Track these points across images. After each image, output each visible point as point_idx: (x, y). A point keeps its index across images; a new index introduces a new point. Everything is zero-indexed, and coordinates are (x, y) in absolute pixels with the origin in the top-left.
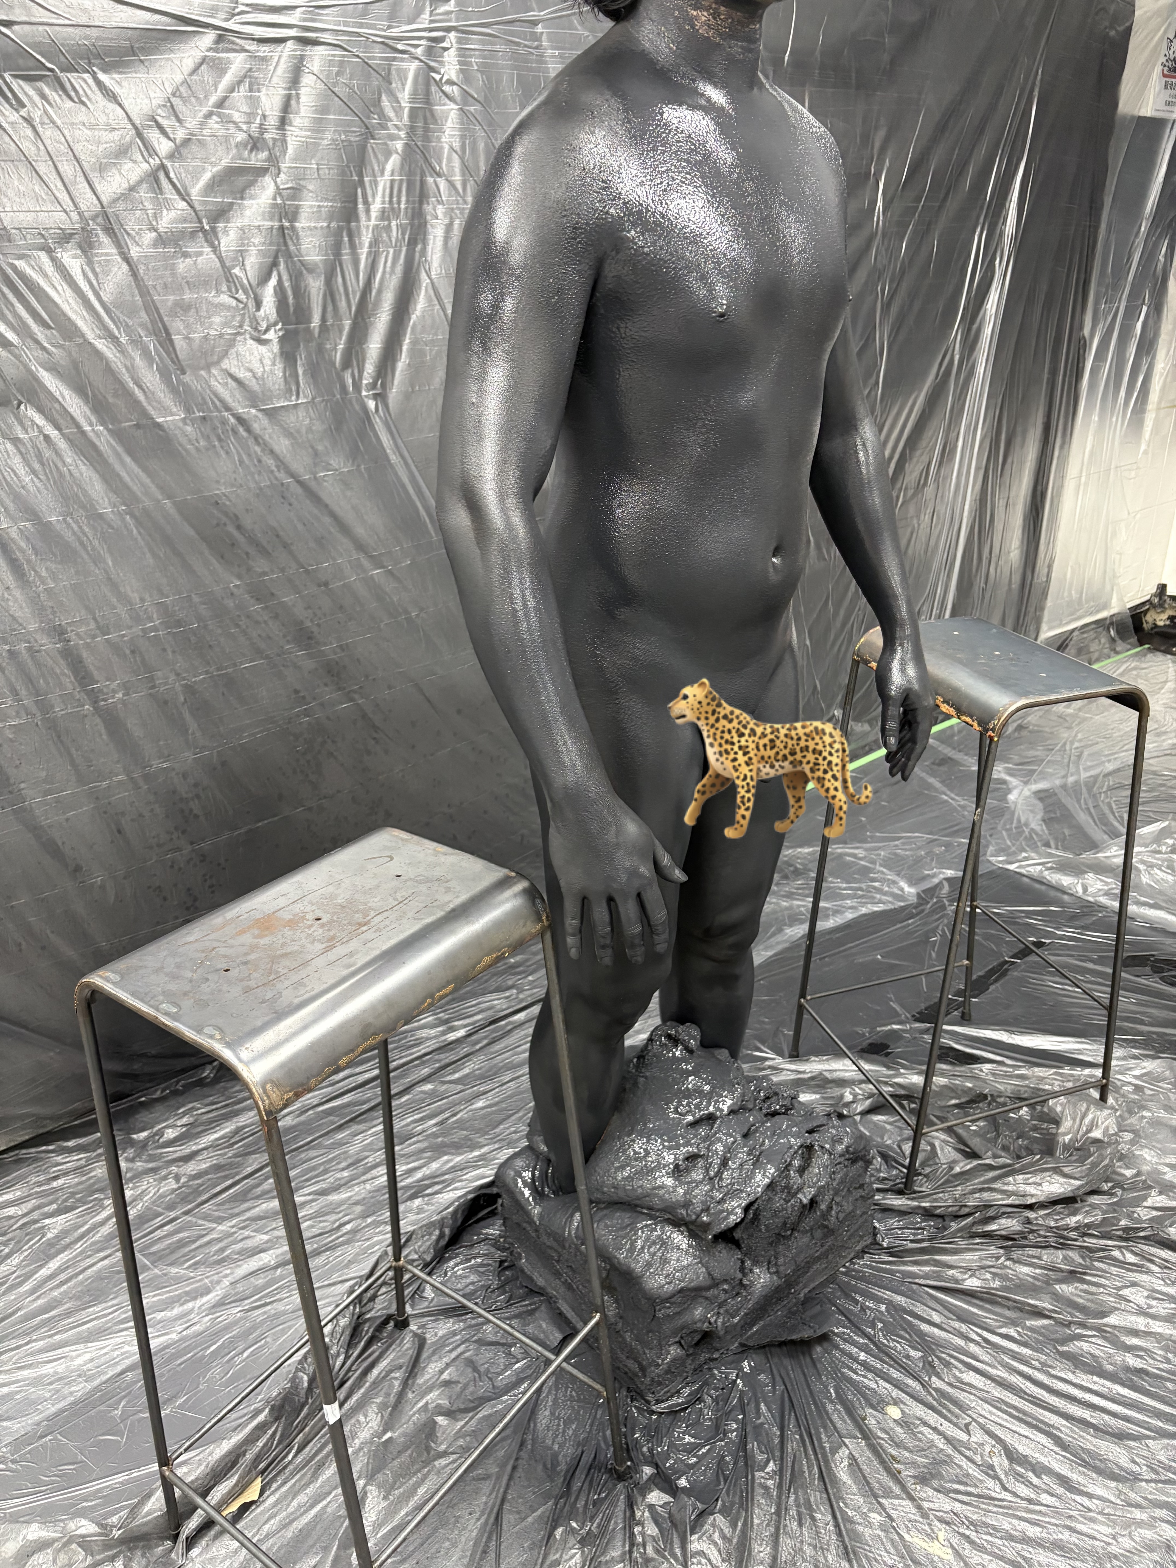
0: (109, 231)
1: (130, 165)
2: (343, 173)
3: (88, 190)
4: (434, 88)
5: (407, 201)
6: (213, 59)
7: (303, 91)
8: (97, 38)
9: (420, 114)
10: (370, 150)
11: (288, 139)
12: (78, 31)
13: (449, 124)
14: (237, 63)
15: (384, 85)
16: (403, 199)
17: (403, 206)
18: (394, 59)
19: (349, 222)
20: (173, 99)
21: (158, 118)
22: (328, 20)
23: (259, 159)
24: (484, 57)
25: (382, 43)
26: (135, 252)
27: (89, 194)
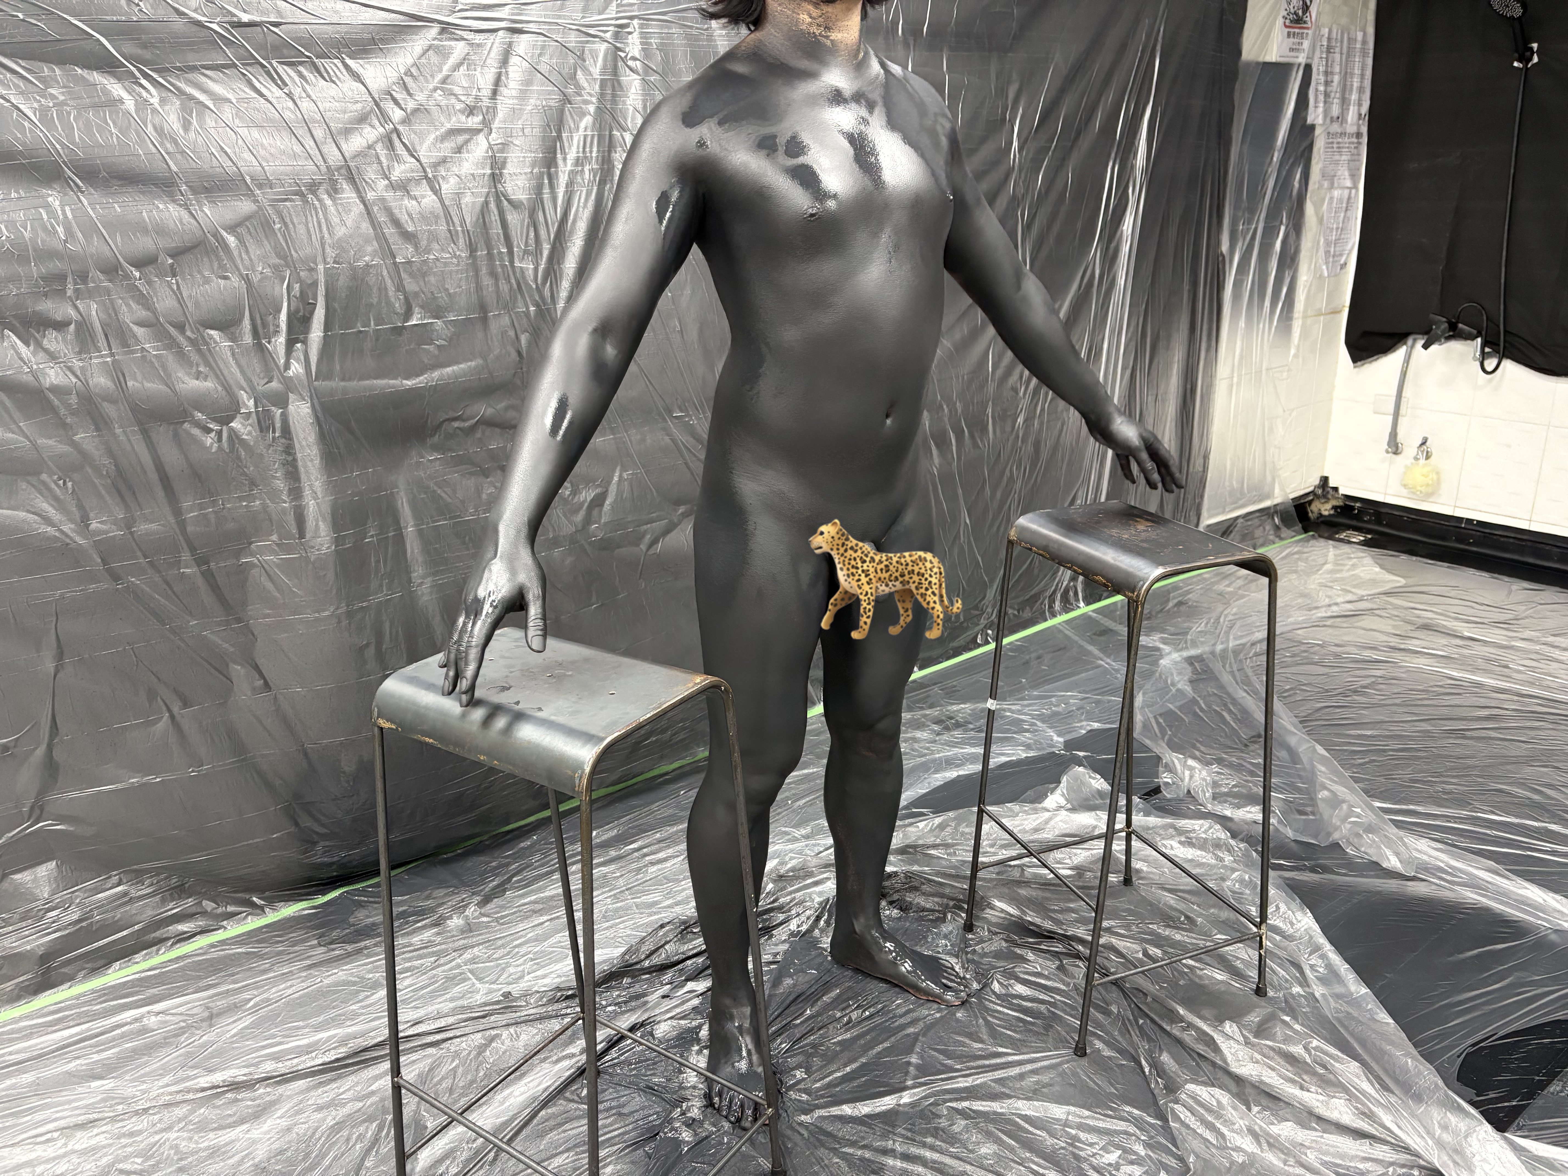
0: (351, 180)
1: (369, 129)
2: (544, 131)
3: (335, 149)
4: (620, 63)
5: (598, 151)
6: (437, 47)
7: (511, 69)
8: (346, 33)
9: (609, 84)
10: (567, 113)
11: (499, 106)
12: (330, 27)
13: (633, 90)
14: (459, 49)
15: (580, 62)
16: (595, 149)
17: (594, 155)
18: (587, 42)
19: (549, 168)
20: (405, 78)
21: (393, 93)
22: (534, 14)
23: (474, 121)
24: (662, 39)
25: (578, 30)
26: (370, 195)
27: (336, 152)
